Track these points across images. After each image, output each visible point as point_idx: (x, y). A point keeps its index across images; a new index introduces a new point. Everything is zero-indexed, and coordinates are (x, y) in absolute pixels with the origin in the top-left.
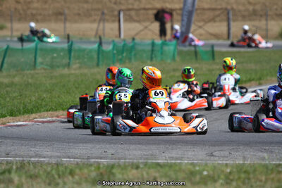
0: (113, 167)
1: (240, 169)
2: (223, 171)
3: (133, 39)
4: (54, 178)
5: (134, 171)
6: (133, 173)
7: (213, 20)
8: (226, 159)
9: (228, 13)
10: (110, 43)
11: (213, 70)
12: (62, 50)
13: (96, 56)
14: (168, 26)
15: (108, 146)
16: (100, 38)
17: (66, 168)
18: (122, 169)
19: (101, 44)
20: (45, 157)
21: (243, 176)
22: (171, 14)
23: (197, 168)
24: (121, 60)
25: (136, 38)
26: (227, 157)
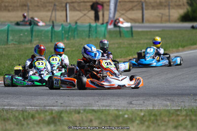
0: (61, 112)
1: (151, 113)
2: (138, 115)
3: (76, 23)
4: (21, 121)
5: (77, 115)
6: (76, 117)
7: (131, 9)
8: (141, 106)
9: (142, 4)
10: (60, 26)
11: (132, 44)
12: (27, 31)
13: (50, 35)
14: (100, 14)
15: (58, 98)
16: (53, 22)
17: (29, 113)
18: (68, 114)
19: (53, 26)
20: (14, 106)
21: (152, 118)
22: (102, 5)
23: (121, 113)
24: (68, 37)
25: (78, 22)
26: (141, 105)
